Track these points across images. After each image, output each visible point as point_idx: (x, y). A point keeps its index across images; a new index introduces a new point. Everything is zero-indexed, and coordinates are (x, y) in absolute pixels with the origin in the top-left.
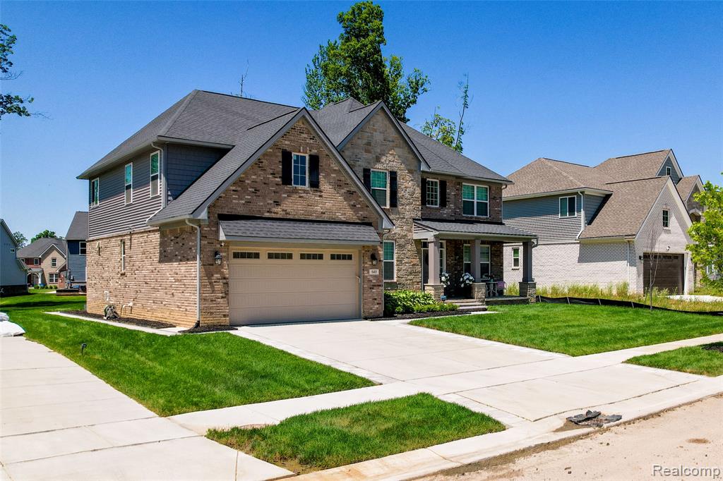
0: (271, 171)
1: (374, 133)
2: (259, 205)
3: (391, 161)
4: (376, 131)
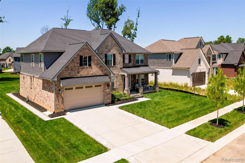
2: (73, 74)
3: (114, 51)
4: (109, 42)
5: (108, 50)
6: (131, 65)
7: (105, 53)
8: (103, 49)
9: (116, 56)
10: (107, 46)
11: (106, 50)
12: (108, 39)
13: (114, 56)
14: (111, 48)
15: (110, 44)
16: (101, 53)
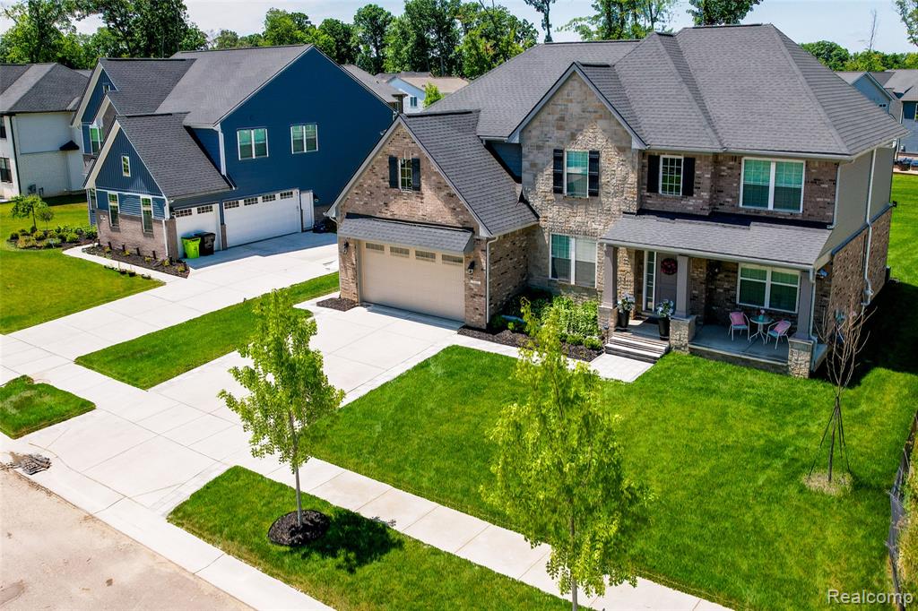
0: (382, 176)
3: (593, 138)
5: (568, 133)
6: (691, 204)
7: (554, 144)
8: (546, 129)
9: (603, 161)
10: (562, 119)
11: (557, 134)
13: (594, 159)
14: (578, 125)
16: (540, 143)
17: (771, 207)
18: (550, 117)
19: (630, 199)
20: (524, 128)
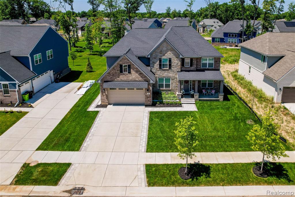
0: (117, 70)
1: (163, 48)
2: (114, 78)
3: (169, 55)
4: (164, 47)
5: (163, 54)
6: (192, 68)
7: (159, 57)
8: (157, 54)
9: (172, 60)
10: (161, 51)
11: (160, 55)
12: (162, 45)
13: (170, 61)
15: (165, 49)
16: (155, 57)
17: (207, 67)
18: (158, 51)
19: (179, 68)
20: (151, 54)
